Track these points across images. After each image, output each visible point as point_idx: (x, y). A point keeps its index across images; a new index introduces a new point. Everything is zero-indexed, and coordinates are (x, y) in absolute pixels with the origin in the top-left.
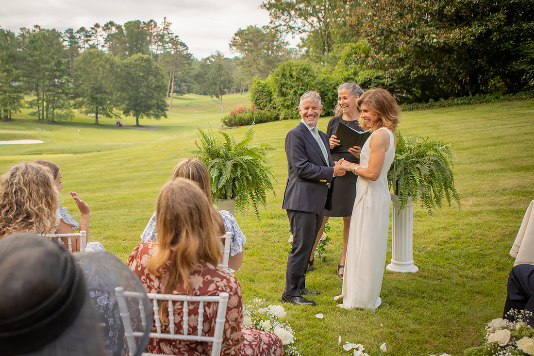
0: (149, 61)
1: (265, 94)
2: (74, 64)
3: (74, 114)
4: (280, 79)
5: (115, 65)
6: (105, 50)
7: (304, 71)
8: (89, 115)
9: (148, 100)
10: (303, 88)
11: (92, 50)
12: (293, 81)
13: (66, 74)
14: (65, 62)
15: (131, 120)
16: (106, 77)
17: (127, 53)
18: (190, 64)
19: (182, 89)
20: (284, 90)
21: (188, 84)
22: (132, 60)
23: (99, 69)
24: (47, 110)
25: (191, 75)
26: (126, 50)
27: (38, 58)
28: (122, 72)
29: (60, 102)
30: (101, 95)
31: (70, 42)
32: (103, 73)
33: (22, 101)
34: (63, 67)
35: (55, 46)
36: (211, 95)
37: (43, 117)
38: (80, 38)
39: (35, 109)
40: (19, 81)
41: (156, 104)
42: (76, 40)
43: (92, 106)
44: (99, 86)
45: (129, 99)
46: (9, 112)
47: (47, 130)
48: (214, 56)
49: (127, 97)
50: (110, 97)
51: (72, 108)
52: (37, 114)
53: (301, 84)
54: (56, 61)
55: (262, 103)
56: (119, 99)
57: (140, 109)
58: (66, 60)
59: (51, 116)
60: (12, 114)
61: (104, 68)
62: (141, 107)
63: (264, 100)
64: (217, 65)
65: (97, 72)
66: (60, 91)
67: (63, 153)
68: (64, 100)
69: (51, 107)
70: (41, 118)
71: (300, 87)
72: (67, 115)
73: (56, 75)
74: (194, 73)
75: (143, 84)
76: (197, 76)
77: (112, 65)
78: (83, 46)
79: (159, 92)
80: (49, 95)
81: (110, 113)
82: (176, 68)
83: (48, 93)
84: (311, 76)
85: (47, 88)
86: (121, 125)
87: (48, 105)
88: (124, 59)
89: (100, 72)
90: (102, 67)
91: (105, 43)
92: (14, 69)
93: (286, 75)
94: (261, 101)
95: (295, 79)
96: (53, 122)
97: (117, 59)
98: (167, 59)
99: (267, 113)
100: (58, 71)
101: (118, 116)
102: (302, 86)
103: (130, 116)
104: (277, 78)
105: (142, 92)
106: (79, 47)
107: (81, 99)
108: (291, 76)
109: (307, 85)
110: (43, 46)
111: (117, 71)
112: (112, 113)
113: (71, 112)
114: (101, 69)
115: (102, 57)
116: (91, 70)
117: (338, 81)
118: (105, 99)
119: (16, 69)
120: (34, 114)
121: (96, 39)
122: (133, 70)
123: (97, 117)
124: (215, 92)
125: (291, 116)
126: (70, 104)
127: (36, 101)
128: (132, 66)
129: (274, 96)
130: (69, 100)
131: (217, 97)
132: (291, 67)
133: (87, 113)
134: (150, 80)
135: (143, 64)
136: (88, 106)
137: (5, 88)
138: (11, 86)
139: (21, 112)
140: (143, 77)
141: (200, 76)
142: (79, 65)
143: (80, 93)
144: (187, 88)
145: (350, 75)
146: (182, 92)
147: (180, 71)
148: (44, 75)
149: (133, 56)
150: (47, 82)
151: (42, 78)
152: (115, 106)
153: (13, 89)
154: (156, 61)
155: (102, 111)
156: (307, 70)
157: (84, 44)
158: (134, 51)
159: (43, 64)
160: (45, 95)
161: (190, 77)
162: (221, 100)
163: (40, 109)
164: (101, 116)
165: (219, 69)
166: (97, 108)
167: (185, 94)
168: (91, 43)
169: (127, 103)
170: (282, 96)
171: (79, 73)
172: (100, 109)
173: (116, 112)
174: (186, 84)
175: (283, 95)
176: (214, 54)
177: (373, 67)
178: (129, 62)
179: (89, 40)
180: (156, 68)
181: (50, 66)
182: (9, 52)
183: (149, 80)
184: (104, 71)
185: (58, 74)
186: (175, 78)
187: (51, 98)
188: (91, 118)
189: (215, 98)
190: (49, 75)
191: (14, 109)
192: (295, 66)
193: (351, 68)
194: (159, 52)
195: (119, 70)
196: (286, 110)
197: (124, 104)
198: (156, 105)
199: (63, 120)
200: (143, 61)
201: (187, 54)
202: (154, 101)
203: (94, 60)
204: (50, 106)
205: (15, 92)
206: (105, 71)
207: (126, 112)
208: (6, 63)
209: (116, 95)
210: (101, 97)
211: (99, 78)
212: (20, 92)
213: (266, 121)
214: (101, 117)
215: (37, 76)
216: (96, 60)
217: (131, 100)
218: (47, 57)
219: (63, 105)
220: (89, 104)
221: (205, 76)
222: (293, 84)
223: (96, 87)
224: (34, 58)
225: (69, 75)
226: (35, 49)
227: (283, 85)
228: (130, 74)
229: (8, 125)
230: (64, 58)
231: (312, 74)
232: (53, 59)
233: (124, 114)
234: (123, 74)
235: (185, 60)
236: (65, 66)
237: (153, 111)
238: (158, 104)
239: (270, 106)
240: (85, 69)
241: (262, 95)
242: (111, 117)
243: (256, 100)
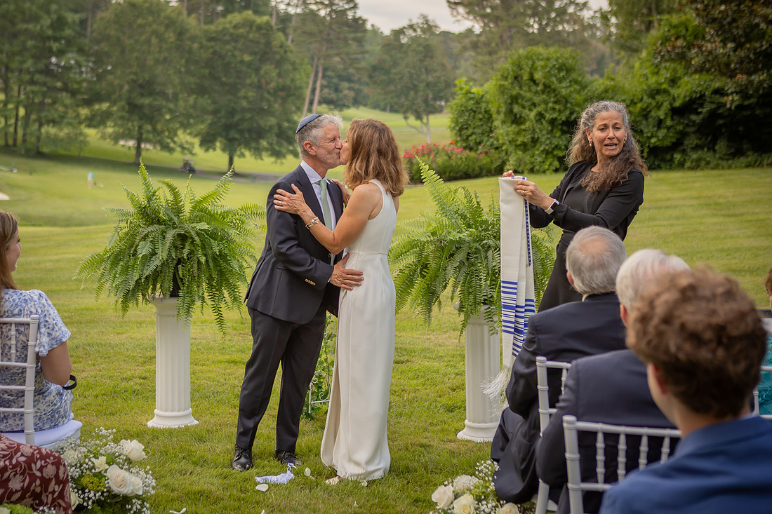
0: (267, 30)
1: (481, 116)
2: (95, 26)
3: (88, 139)
4: (510, 86)
5: (188, 35)
7: (560, 69)
8: (122, 142)
9: (256, 118)
10: (557, 107)
12: (536, 93)
13: (75, 49)
14: (74, 22)
15: (216, 158)
16: (165, 60)
17: (220, 8)
18: (359, 41)
19: (341, 95)
20: (516, 109)
21: (356, 86)
22: (227, 26)
23: (149, 41)
24: (26, 125)
25: (363, 64)
26: (218, 2)
27: (12, 7)
28: (202, 51)
29: (56, 110)
30: (151, 99)
32: (160, 52)
34: (68, 32)
36: (405, 112)
37: (15, 140)
41: (276, 128)
43: (130, 124)
44: (147, 79)
45: (215, 112)
47: (20, 170)
48: (415, 27)
49: (210, 108)
50: (171, 106)
51: (83, 126)
52: (2, 134)
53: (552, 99)
54: (54, 17)
55: (474, 137)
56: (191, 111)
57: (237, 136)
58: (77, 17)
59: (33, 140)
61: (161, 39)
62: (241, 132)
63: (478, 131)
64: (419, 45)
65: (145, 47)
66: (59, 84)
67: (54, 225)
68: (66, 106)
69: (35, 121)
70: (10, 142)
71: (550, 105)
72: (71, 140)
73: (50, 50)
74: (371, 60)
75: (248, 81)
76: (375, 68)
77: (181, 34)
79: (284, 99)
80: (33, 92)
81: (169, 141)
82: (327, 49)
83: (29, 88)
84: (576, 82)
85: (26, 77)
86: (192, 171)
87: (27, 115)
88: (211, 22)
89: (152, 49)
90: (157, 37)
93: (522, 78)
94: (470, 131)
95: (540, 88)
96: (37, 153)
97: (192, 22)
98: (310, 27)
99: (481, 157)
100: (56, 39)
101: (188, 149)
102: (555, 102)
103: (214, 149)
104: (503, 83)
105: (246, 98)
107: (105, 106)
108: (532, 80)
109: (567, 102)
111: (191, 48)
112: (175, 142)
113: (81, 134)
114: (154, 40)
115: (159, 16)
116: (132, 41)
117: (634, 95)
122: (228, 47)
123: (138, 148)
124: (414, 107)
125: (529, 167)
126: (78, 115)
127: (1, 105)
128: (227, 38)
129: (497, 123)
130: (78, 106)
131: (419, 117)
132: (534, 63)
133: (116, 138)
134: (266, 73)
135: (251, 36)
136: (119, 122)
140: (249, 64)
141: (382, 69)
142: (106, 29)
143: (103, 92)
144: (352, 94)
145: (662, 84)
146: (341, 103)
147: (338, 55)
148: (25, 48)
149: (230, 17)
150: (29, 64)
151: (20, 53)
152: (185, 126)
154: (284, 30)
155: (151, 136)
156: (569, 70)
158: (237, 6)
159: (24, 21)
160: (22, 93)
161: (358, 69)
162: (427, 124)
163: (9, 123)
164: (149, 146)
165: (425, 57)
166: (140, 127)
167: (348, 107)
169: (209, 122)
170: (513, 122)
171: (104, 46)
172: (148, 132)
173: (184, 141)
174: (352, 85)
175: (517, 120)
176: (414, 21)
177: (701, 70)
178: (220, 28)
180: (281, 46)
181: (38, 27)
183: (262, 72)
184: (161, 48)
185: (55, 46)
186: (325, 70)
187: (36, 100)
188: (125, 150)
189: (412, 120)
190: (35, 47)
192: (542, 60)
193: (665, 67)
194: (292, 11)
195: (196, 46)
196: (520, 153)
197: (203, 122)
198: (276, 130)
199: (61, 151)
200: (254, 29)
201: (356, 20)
202: (272, 121)
203: (140, 21)
204: (33, 117)
206: (164, 46)
207: (207, 142)
209: (186, 101)
210: (150, 105)
211: (150, 62)
213: (477, 176)
214: (148, 150)
215: (7, 47)
216: (144, 21)
217: (219, 115)
218: (34, 8)
219: (62, 117)
220: (122, 118)
221: (394, 71)
222: (536, 99)
223: (141, 81)
224: (4, 7)
225: (81, 51)
227: (515, 99)
228: (221, 57)
230: (76, 11)
231: (580, 79)
232: (48, 12)
233: (202, 144)
234: (205, 55)
235: (350, 32)
236: (74, 31)
237: (268, 143)
238: (280, 126)
239: (488, 143)
240: (118, 39)
241: (474, 118)
242: (171, 150)
243: (461, 130)
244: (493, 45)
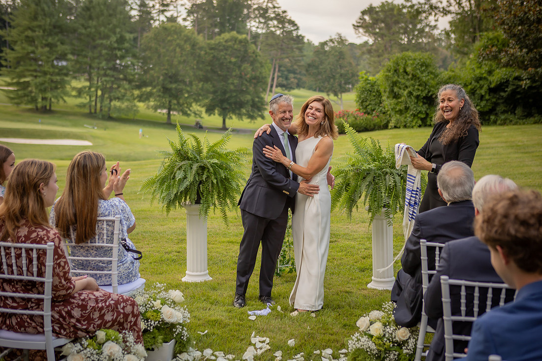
0: (245, 43)
1: (374, 94)
2: (143, 41)
3: (139, 109)
4: (392, 76)
5: (198, 46)
6: (188, 24)
7: (422, 66)
8: (159, 111)
9: (239, 96)
10: (420, 88)
11: (170, 25)
12: (408, 80)
13: (131, 55)
14: (130, 39)
15: (215, 120)
16: (184, 61)
17: (217, 30)
18: (300, 49)
19: (289, 82)
20: (396, 89)
21: (299, 76)
22: (222, 41)
23: (175, 50)
24: (102, 101)
25: (302, 63)
26: (216, 26)
27: (93, 30)
28: (206, 56)
29: (120, 92)
30: (176, 85)
31: (140, 11)
32: (181, 56)
33: (68, 87)
34: (126, 45)
35: (118, 16)
36: (327, 92)
37: (96, 110)
38: (154, 6)
39: (85, 98)
40: (66, 60)
41: (251, 102)
42: (149, 9)
43: (164, 100)
44: (174, 72)
45: (215, 92)
46: (48, 101)
47: (99, 127)
48: (334, 40)
49: (212, 90)
50: (188, 89)
51: (136, 101)
52: (88, 106)
53: (417, 84)
54: (118, 36)
55: (370, 106)
56: (200, 91)
57: (228, 106)
58: (132, 36)
59: (106, 109)
60: (52, 104)
61: (182, 49)
62: (230, 104)
63: (373, 103)
64: (336, 51)
65: (172, 54)
66: (121, 76)
68: (126, 89)
69: (107, 98)
70: (93, 111)
71: (416, 87)
72: (129, 109)
73: (116, 55)
74: (306, 61)
75: (234, 74)
76: (309, 65)
77: (194, 46)
78: (158, 18)
79: (256, 85)
80: (106, 81)
81: (187, 110)
82: (281, 54)
83: (104, 79)
84: (432, 73)
85: (102, 72)
86: (201, 127)
87: (103, 95)
88: (212, 38)
89: (177, 55)
90: (180, 48)
91: (188, 16)
92: (59, 43)
93: (399, 71)
94: (368, 103)
95: (410, 76)
96: (110, 117)
97: (200, 38)
98: (271, 41)
99: (374, 118)
100: (120, 49)
101: (199, 115)
102: (419, 85)
103: (214, 114)
104: (388, 74)
105: (233, 83)
106: (152, 18)
107: (149, 89)
108: (405, 72)
109: (426, 85)
110: (103, 14)
111: (200, 54)
112: (190, 111)
113: (135, 106)
114: (178, 50)
115: (180, 35)
116: (164, 50)
117: (466, 81)
118: (181, 91)
119: (62, 43)
120: (83, 106)
121: (175, 9)
122: (222, 53)
124: (333, 89)
125: (403, 124)
126: (133, 95)
127: (87, 89)
128: (221, 48)
129: (384, 98)
130: (133, 89)
131: (336, 95)
132: (406, 62)
133: (156, 108)
134: (245, 69)
135: (236, 47)
136: (158, 99)
137: (46, 69)
138: (53, 66)
139: (65, 101)
140: (235, 64)
141: (314, 66)
142: (149, 43)
143: (148, 81)
144: (296, 81)
145: (483, 74)
146: (289, 86)
147: (287, 57)
148: (101, 55)
149: (223, 35)
150: (104, 64)
151: (98, 58)
152: (196, 101)
153: (57, 70)
154: (255, 43)
155: (176, 107)
156: (427, 66)
157: (159, 15)
158: (227, 28)
159: (100, 38)
160: (100, 82)
161: (299, 66)
162: (341, 99)
163: (92, 99)
164: (175, 113)
165: (340, 58)
166: (170, 102)
167: (294, 89)
168: (168, 14)
169: (211, 98)
170: (394, 97)
171: (148, 53)
172: (175, 104)
173: (196, 110)
174: (296, 76)
175: (396, 96)
176: (333, 37)
177: (507, 65)
178: (217, 42)
179: (165, 10)
180: (254, 53)
181: (109, 42)
182: (54, 20)
183: (242, 68)
184: (182, 54)
185: (119, 53)
186: (280, 66)
187: (108, 86)
188: (161, 115)
189: (332, 96)
190: (107, 54)
191: (56, 97)
192: (411, 60)
193: (485, 64)
194: (260, 31)
195: (203, 53)
196: (398, 116)
197: (207, 98)
198: (251, 103)
199: (123, 116)
200: (237, 42)
201: (298, 37)
202: (249, 97)
203: (169, 38)
204: (106, 96)
205: (58, 74)
206: (184, 53)
207: (210, 110)
208: (50, 35)
209: (197, 86)
210: (176, 88)
211: (175, 62)
212: (66, 75)
213: (372, 129)
214: (175, 115)
215: (90, 54)
216: (172, 38)
217: (217, 94)
218: (106, 31)
219: (124, 96)
220: (159, 96)
221: (321, 67)
222: (408, 84)
223: (170, 74)
224: (89, 30)
225: (134, 56)
226: (91, 18)
227: (395, 84)
228: (218, 59)
229: (46, 118)
230: (131, 32)
231: (434, 71)
232: (115, 33)
233: (207, 111)
234: (208, 58)
235: (294, 44)
236: (130, 44)
237: (246, 110)
238: (253, 101)
239: (379, 110)
240: (156, 49)
241: (370, 95)
242: (188, 115)
243: (362, 102)
244: (380, 51)
